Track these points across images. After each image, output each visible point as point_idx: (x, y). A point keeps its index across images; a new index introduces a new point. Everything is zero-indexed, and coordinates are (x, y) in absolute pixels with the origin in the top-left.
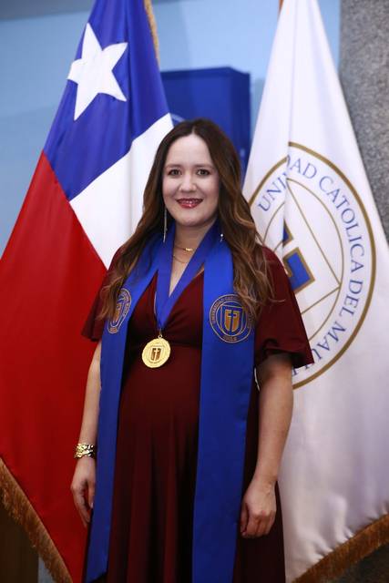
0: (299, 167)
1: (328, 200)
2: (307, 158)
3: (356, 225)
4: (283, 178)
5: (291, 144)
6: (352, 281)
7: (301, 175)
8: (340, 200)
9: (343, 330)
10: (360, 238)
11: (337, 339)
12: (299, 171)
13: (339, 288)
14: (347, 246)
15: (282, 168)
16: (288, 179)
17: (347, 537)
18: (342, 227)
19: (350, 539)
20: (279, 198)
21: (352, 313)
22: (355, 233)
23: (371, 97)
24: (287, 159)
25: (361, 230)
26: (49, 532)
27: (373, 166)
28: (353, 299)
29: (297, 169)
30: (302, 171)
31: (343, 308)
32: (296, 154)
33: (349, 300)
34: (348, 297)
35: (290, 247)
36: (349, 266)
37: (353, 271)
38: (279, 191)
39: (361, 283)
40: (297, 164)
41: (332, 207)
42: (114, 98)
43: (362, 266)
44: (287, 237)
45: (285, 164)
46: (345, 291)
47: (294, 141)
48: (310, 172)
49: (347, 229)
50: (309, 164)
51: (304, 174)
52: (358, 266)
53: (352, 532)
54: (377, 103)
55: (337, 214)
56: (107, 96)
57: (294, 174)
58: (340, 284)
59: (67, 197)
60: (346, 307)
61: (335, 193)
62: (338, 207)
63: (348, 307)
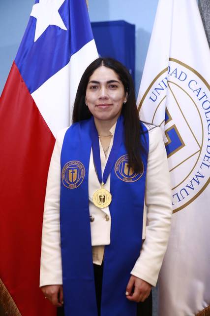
0: (176, 74)
1: (194, 95)
2: (181, 68)
5: (170, 59)
6: (208, 146)
7: (177, 79)
8: (201, 95)
9: (203, 177)
11: (199, 183)
12: (176, 77)
13: (200, 150)
14: (206, 124)
15: (165, 75)
16: (168, 81)
18: (202, 112)
20: (163, 93)
21: (209, 166)
24: (168, 69)
26: (16, 304)
28: (209, 157)
29: (174, 75)
30: (178, 76)
31: (203, 163)
33: (206, 158)
34: (206, 156)
35: (170, 125)
36: (207, 137)
37: (209, 140)
38: (163, 89)
40: (175, 72)
41: (196, 99)
42: (60, 28)
45: (167, 72)
46: (204, 152)
47: (172, 57)
48: (183, 77)
49: (206, 113)
50: (182, 72)
51: (179, 78)
55: (199, 104)
57: (172, 78)
58: (201, 148)
59: (29, 91)
60: (204, 162)
61: (198, 91)
62: (200, 100)
63: (206, 162)
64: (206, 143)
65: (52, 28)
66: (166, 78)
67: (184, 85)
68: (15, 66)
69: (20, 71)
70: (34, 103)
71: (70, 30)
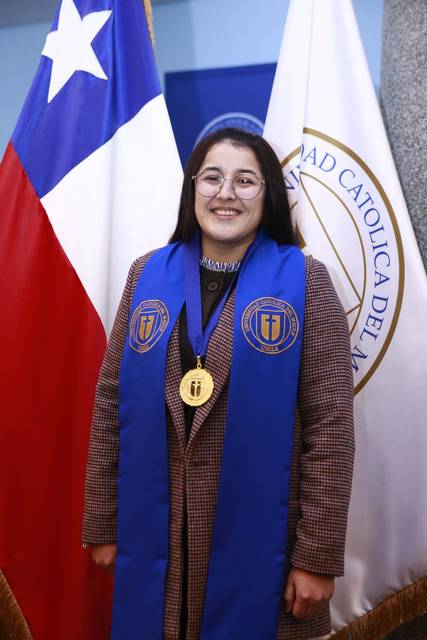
0: (314, 158)
1: (348, 198)
2: (324, 147)
3: (382, 228)
4: (296, 172)
5: (305, 130)
6: (375, 297)
7: (316, 168)
8: (362, 198)
9: (365, 357)
10: (386, 244)
11: (357, 369)
12: (314, 163)
13: (360, 306)
14: (371, 254)
15: (296, 160)
16: (301, 173)
17: (365, 609)
18: (365, 230)
19: (369, 612)
21: (376, 337)
22: (379, 238)
23: (410, 73)
24: (301, 149)
25: (388, 235)
27: (411, 157)
28: (376, 319)
29: (312, 160)
30: (318, 163)
31: (365, 331)
32: (311, 142)
33: (371, 321)
34: (370, 316)
36: (372, 278)
37: (376, 285)
38: (293, 188)
39: (386, 300)
40: (312, 155)
41: (353, 206)
42: (93, 76)
43: (388, 279)
45: (299, 155)
46: (367, 309)
48: (328, 164)
49: (371, 233)
50: (327, 155)
52: (383, 279)
53: (372, 603)
54: (416, 80)
55: (359, 215)
56: (85, 74)
58: (362, 301)
59: (38, 194)
60: (368, 329)
61: (357, 190)
62: (360, 207)
63: (370, 329)
64: (371, 291)
65: (80, 77)
66: (298, 167)
67: (331, 179)
69: (20, 157)
71: (114, 79)
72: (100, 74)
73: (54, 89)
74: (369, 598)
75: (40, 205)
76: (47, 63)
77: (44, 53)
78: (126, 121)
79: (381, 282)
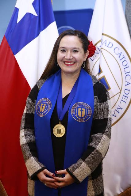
0: (106, 43)
1: (117, 57)
2: (109, 40)
3: (128, 67)
4: (100, 48)
5: (103, 34)
6: (125, 89)
7: (106, 47)
8: (122, 57)
9: (122, 109)
10: (129, 72)
11: (119, 113)
12: (106, 45)
13: (120, 92)
14: (124, 75)
16: (101, 48)
17: (121, 191)
18: (122, 68)
19: (122, 193)
20: (98, 56)
21: (125, 102)
22: (127, 70)
24: (101, 41)
25: (130, 69)
28: (126, 97)
29: (105, 44)
30: (107, 45)
32: (105, 38)
33: (124, 97)
34: (124, 96)
36: (125, 83)
37: (126, 85)
38: (98, 53)
39: (129, 90)
40: (105, 42)
41: (118, 59)
42: (33, 15)
43: (130, 84)
44: (100, 71)
45: (101, 42)
46: (123, 93)
47: (104, 33)
48: (110, 45)
49: (124, 68)
50: (110, 42)
52: (128, 83)
53: (123, 190)
55: (120, 62)
57: (104, 46)
58: (121, 91)
59: (13, 54)
60: (123, 100)
61: (120, 54)
62: (121, 60)
63: (124, 100)
64: (124, 87)
65: (29, 15)
66: (100, 46)
67: (111, 50)
68: (5, 38)
69: (8, 41)
70: (16, 61)
71: (39, 16)
72: (35, 14)
73: (19, 19)
74: (122, 188)
75: (14, 57)
76: (17, 10)
77: (16, 6)
78: (43, 30)
79: (127, 85)
